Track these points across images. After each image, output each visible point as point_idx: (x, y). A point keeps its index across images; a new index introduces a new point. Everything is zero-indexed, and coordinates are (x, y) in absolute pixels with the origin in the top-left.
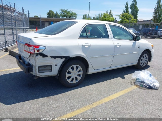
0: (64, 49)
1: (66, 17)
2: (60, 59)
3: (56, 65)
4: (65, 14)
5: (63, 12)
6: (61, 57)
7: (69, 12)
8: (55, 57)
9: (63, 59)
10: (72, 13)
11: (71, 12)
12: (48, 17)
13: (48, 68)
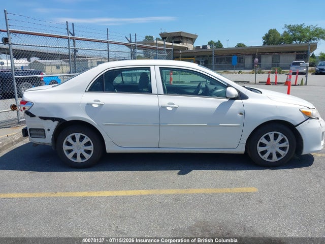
0: (56, 107)
1: (298, 42)
2: (50, 121)
3: (49, 130)
4: (298, 34)
5: (293, 30)
6: (54, 119)
7: (307, 30)
8: (45, 118)
9: (56, 123)
10: (316, 31)
11: (311, 30)
12: (265, 43)
13: (40, 132)
